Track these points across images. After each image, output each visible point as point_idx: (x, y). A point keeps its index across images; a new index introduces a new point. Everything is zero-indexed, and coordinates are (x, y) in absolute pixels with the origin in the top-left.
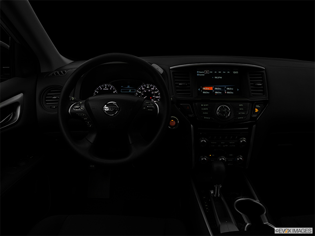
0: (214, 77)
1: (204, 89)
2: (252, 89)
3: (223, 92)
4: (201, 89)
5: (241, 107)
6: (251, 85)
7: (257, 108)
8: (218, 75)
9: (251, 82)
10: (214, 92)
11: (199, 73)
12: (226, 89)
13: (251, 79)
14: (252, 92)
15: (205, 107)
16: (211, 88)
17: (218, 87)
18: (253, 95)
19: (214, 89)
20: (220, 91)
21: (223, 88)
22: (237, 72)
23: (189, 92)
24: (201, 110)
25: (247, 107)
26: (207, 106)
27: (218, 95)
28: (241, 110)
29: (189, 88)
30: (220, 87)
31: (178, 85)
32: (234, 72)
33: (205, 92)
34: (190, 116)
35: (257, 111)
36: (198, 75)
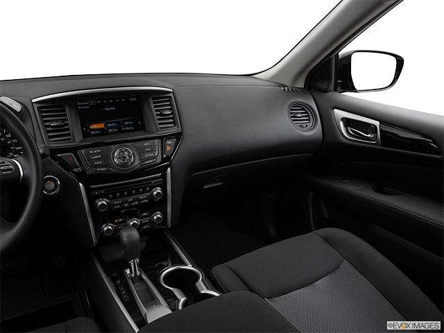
0: (104, 109)
1: (92, 127)
2: (158, 119)
3: (119, 129)
4: (88, 128)
5: (147, 147)
6: (157, 115)
7: (169, 145)
8: (109, 105)
9: (156, 111)
10: (107, 130)
11: (81, 105)
12: (123, 124)
13: (155, 107)
14: (160, 124)
15: (97, 154)
16: (102, 126)
17: (111, 123)
18: (160, 128)
19: (106, 126)
20: (115, 128)
21: (118, 123)
22: (134, 99)
23: (69, 135)
24: (90, 160)
25: (155, 146)
26: (99, 153)
27: (112, 133)
28: (147, 151)
29: (68, 129)
30: (114, 123)
31: (49, 126)
32: (131, 99)
33: (94, 132)
34: (76, 170)
35: (168, 148)
36: (80, 107)
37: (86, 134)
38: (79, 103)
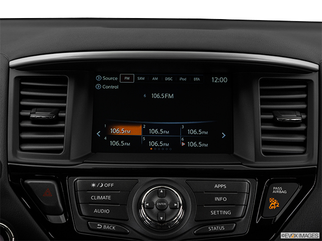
0: (149, 96)
1: (116, 131)
2: (264, 132)
3: (175, 143)
4: (106, 132)
5: (220, 192)
6: (264, 121)
7: (277, 197)
8: (162, 87)
9: (264, 111)
10: (146, 142)
11: (102, 82)
12: (185, 132)
13: (263, 101)
14: (265, 143)
15: (104, 191)
16: (135, 131)
17: (158, 127)
18: (266, 153)
19: (145, 131)
20: (164, 139)
21: (174, 129)
22: (224, 80)
23: (60, 141)
24: (88, 202)
25: (241, 193)
26: (109, 189)
27: (157, 150)
28: (218, 203)
29: (61, 130)
30: (165, 128)
31: (27, 118)
32: (215, 80)
33: (117, 143)
34: (52, 219)
35: (274, 204)
36: (98, 86)
37: (100, 146)
38: (99, 78)
